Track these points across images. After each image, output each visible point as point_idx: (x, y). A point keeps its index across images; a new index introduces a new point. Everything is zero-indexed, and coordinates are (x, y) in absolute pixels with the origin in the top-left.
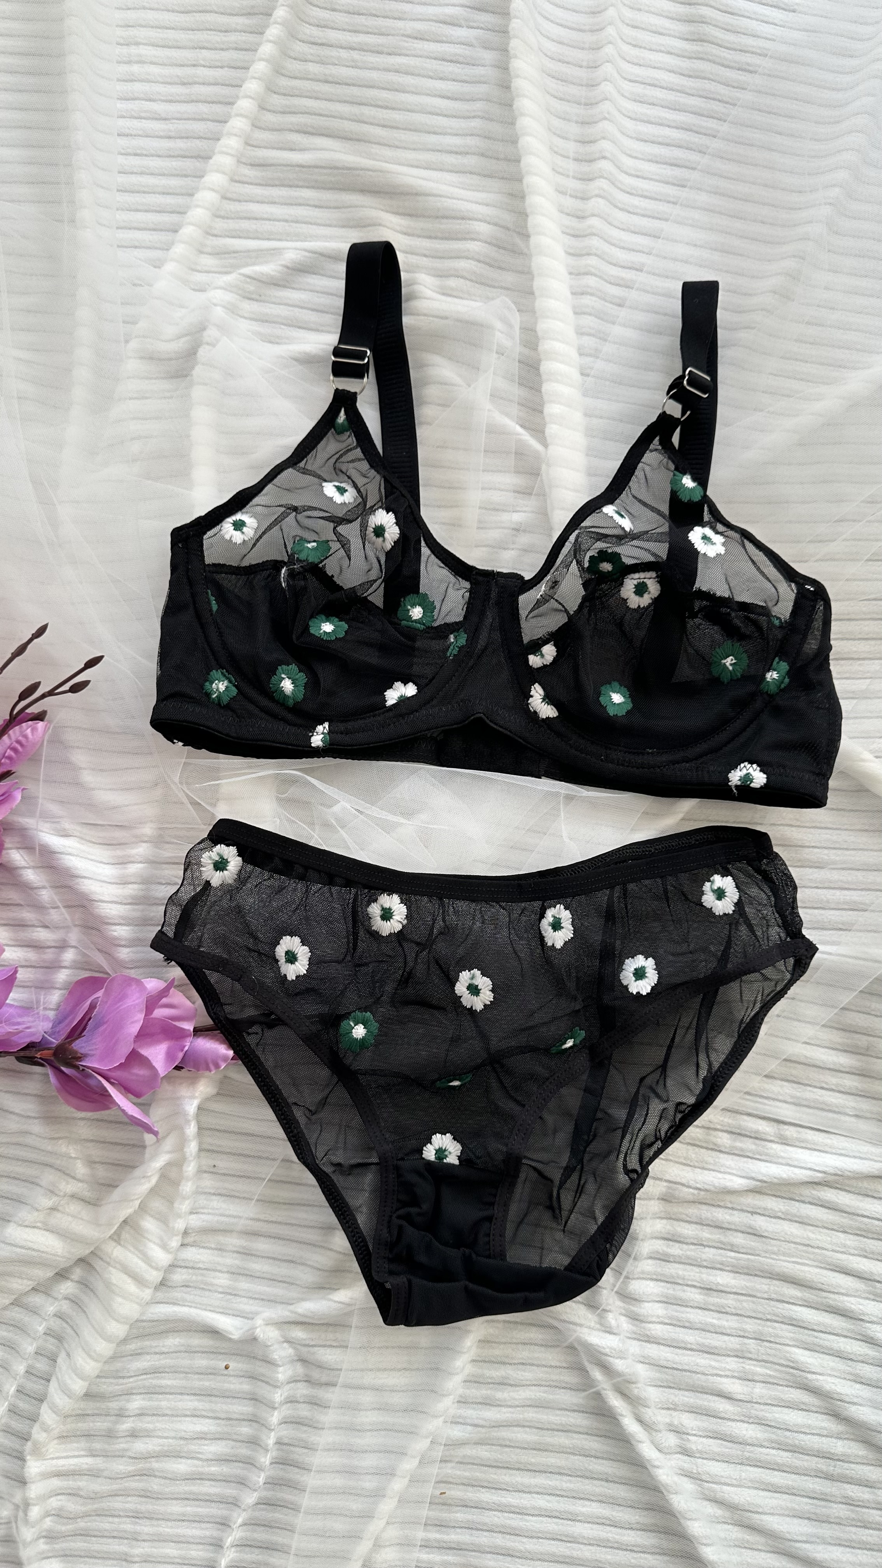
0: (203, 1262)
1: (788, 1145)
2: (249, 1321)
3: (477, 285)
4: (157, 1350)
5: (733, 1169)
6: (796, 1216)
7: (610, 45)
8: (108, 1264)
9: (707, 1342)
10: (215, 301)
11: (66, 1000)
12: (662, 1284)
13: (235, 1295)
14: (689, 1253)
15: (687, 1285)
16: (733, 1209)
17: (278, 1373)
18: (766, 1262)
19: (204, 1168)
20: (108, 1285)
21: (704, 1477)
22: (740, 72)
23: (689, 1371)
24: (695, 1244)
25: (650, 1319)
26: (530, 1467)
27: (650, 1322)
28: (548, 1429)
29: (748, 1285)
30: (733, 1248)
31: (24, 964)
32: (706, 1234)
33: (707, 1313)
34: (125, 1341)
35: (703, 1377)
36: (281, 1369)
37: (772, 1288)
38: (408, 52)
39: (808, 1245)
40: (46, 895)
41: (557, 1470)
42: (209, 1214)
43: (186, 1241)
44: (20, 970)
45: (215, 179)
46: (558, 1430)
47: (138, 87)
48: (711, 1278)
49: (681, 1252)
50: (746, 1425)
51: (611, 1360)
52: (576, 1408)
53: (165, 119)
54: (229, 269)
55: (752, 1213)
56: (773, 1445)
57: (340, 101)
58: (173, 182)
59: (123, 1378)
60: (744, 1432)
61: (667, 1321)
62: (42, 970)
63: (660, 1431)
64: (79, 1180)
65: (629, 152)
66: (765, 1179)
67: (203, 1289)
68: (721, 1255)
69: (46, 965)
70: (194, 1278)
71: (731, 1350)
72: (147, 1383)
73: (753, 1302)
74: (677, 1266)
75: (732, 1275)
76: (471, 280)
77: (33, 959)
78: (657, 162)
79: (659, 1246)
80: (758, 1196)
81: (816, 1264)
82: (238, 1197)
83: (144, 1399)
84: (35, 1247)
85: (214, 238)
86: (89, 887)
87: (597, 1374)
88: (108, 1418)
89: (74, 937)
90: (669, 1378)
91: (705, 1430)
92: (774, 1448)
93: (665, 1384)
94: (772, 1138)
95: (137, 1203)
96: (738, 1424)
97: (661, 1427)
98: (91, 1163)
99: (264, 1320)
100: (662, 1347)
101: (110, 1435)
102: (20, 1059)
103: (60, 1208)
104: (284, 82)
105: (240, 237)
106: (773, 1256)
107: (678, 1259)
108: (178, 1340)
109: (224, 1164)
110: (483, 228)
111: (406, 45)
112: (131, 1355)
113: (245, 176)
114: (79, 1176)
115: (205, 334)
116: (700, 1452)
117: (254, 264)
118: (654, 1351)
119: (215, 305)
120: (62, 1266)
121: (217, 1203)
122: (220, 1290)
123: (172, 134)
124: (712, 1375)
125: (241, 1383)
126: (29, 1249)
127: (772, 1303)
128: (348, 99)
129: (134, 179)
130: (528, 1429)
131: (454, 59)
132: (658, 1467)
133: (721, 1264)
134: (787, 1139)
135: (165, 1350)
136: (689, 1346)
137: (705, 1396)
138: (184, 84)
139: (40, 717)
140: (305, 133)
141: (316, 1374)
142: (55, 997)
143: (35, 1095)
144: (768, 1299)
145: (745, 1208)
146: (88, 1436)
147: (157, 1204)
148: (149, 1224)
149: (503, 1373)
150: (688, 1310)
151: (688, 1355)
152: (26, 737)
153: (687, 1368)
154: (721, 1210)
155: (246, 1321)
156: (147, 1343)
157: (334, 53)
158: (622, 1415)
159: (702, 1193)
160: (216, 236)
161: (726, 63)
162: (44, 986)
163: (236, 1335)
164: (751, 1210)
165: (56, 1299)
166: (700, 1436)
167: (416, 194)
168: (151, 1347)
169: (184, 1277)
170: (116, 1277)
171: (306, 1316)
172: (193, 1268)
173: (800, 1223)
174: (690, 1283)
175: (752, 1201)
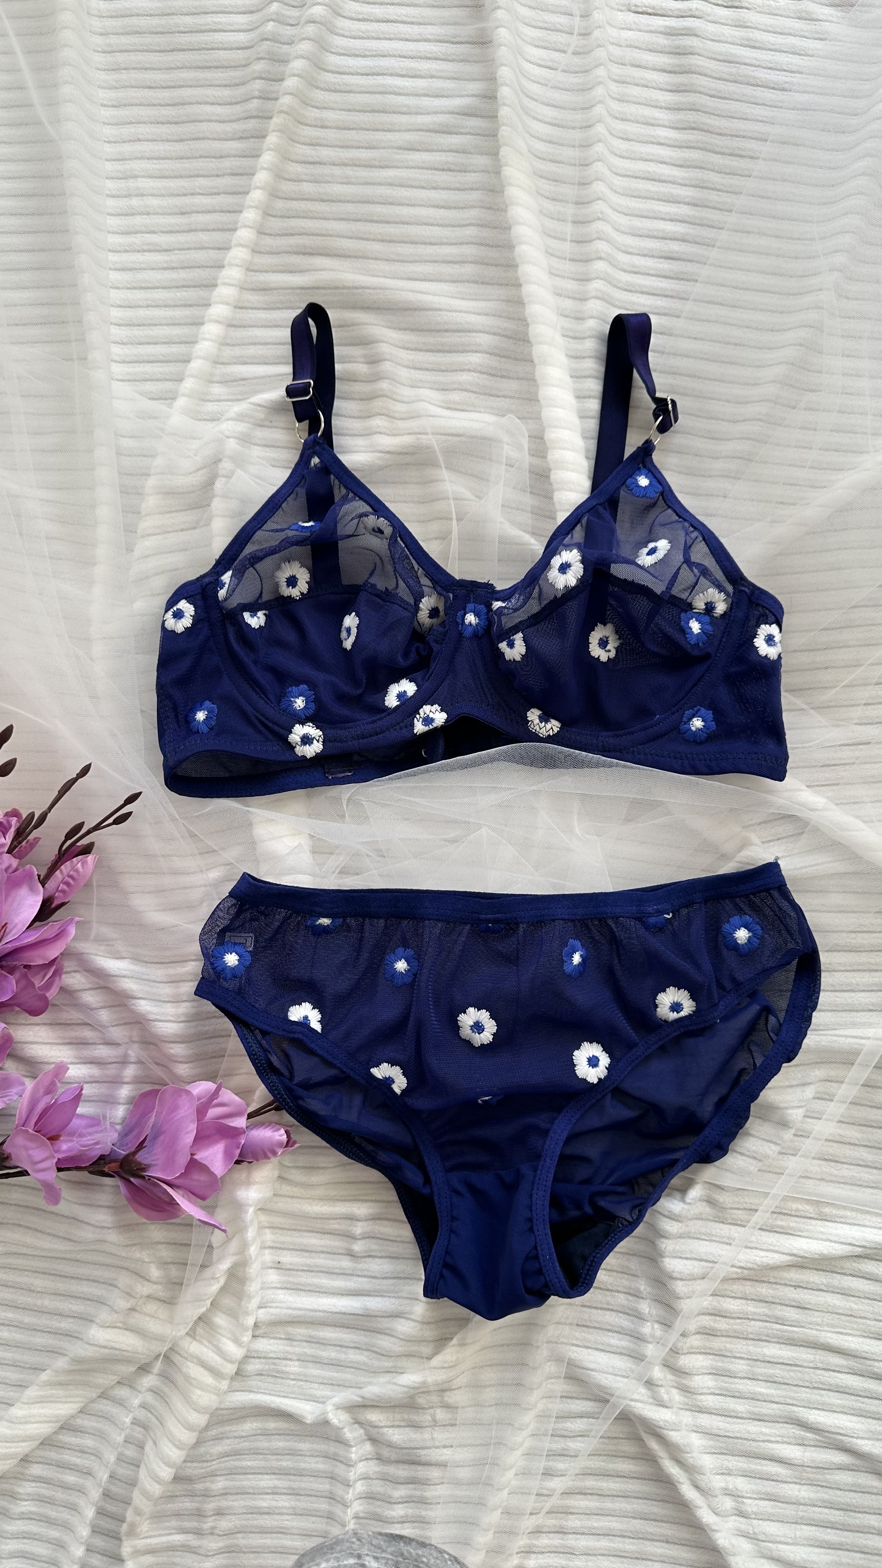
0: (275, 1352)
1: (827, 1220)
2: (321, 1405)
3: (481, 397)
4: (236, 1435)
5: (775, 1246)
6: (838, 1288)
7: (600, 144)
8: (186, 1358)
9: (756, 1410)
10: (228, 433)
11: (131, 1113)
12: (711, 1357)
13: (306, 1381)
14: (735, 1327)
15: (735, 1357)
16: (776, 1283)
17: (351, 1453)
18: (811, 1333)
19: (270, 1265)
20: (187, 1378)
21: (760, 1537)
22: (733, 158)
23: (741, 1438)
24: (742, 1318)
25: (701, 1391)
26: (594, 1531)
27: (701, 1394)
28: (608, 1496)
29: (794, 1355)
30: (779, 1321)
31: (88, 1080)
32: (751, 1308)
33: (755, 1382)
34: (207, 1428)
35: (754, 1444)
36: (354, 1449)
37: (818, 1357)
38: (400, 164)
39: (851, 1315)
40: (104, 1016)
41: (619, 1533)
42: (277, 1307)
43: (257, 1333)
44: (86, 1086)
45: (218, 310)
46: (618, 1496)
47: (138, 220)
48: (759, 1350)
49: (727, 1327)
50: (798, 1486)
51: (665, 1432)
52: (635, 1475)
53: (166, 251)
54: (240, 397)
55: (796, 1287)
56: (826, 1504)
57: (335, 219)
58: (178, 313)
59: (207, 1461)
60: (797, 1493)
61: (717, 1392)
62: (106, 1084)
63: (716, 1496)
64: (155, 1283)
65: (624, 249)
66: (806, 1255)
67: (276, 1377)
68: (766, 1328)
69: (109, 1079)
70: (267, 1367)
71: (780, 1417)
72: (228, 1465)
73: (800, 1372)
74: (724, 1339)
75: (778, 1346)
76: (475, 392)
77: (97, 1075)
78: (653, 256)
79: (707, 1321)
80: (800, 1271)
81: (859, 1333)
82: (304, 1291)
83: (226, 1480)
84: (117, 1346)
85: (222, 366)
86: (144, 1006)
87: (654, 1445)
88: (196, 1498)
89: (134, 1052)
90: (723, 1445)
91: (759, 1493)
92: (826, 1507)
93: (718, 1451)
94: (812, 1215)
95: (208, 1303)
96: (791, 1485)
97: (718, 1492)
98: (163, 1264)
99: (334, 1405)
100: (714, 1417)
101: (199, 1514)
102: (90, 1172)
103: (138, 1308)
104: (280, 204)
105: (247, 363)
106: (818, 1328)
107: (724, 1334)
108: (255, 1424)
109: (287, 1258)
110: (484, 340)
111: (397, 157)
112: (213, 1440)
113: (248, 301)
114: (153, 1279)
115: (221, 465)
116: (755, 1513)
117: (262, 391)
118: (705, 1420)
119: (228, 437)
120: (143, 1362)
121: (283, 1296)
122: (292, 1377)
123: (175, 265)
124: (763, 1441)
125: (317, 1462)
126: (112, 1348)
127: (818, 1372)
128: (343, 216)
129: (142, 313)
130: (590, 1496)
131: (446, 167)
132: (715, 1531)
133: (768, 1336)
134: (826, 1216)
135: (243, 1434)
136: (740, 1415)
137: (758, 1461)
138: (183, 213)
139: (87, 850)
140: (304, 254)
141: (386, 1452)
142: (120, 1112)
143: (108, 1207)
144: (814, 1368)
145: (788, 1283)
146: (178, 1515)
147: (228, 1301)
148: (220, 1320)
149: (563, 1445)
150: (736, 1380)
151: (738, 1423)
152: (77, 871)
153: (739, 1435)
154: (765, 1285)
155: (318, 1405)
156: (228, 1428)
157: (325, 170)
158: (679, 1482)
159: (746, 1271)
160: (223, 364)
161: (718, 150)
162: (110, 1101)
163: (309, 1419)
164: (794, 1284)
165: (140, 1392)
166: (755, 1499)
167: (416, 309)
168: (231, 1431)
169: (257, 1367)
170: (194, 1371)
171: (373, 1400)
172: (265, 1358)
173: (842, 1294)
174: (738, 1355)
175: (795, 1275)
